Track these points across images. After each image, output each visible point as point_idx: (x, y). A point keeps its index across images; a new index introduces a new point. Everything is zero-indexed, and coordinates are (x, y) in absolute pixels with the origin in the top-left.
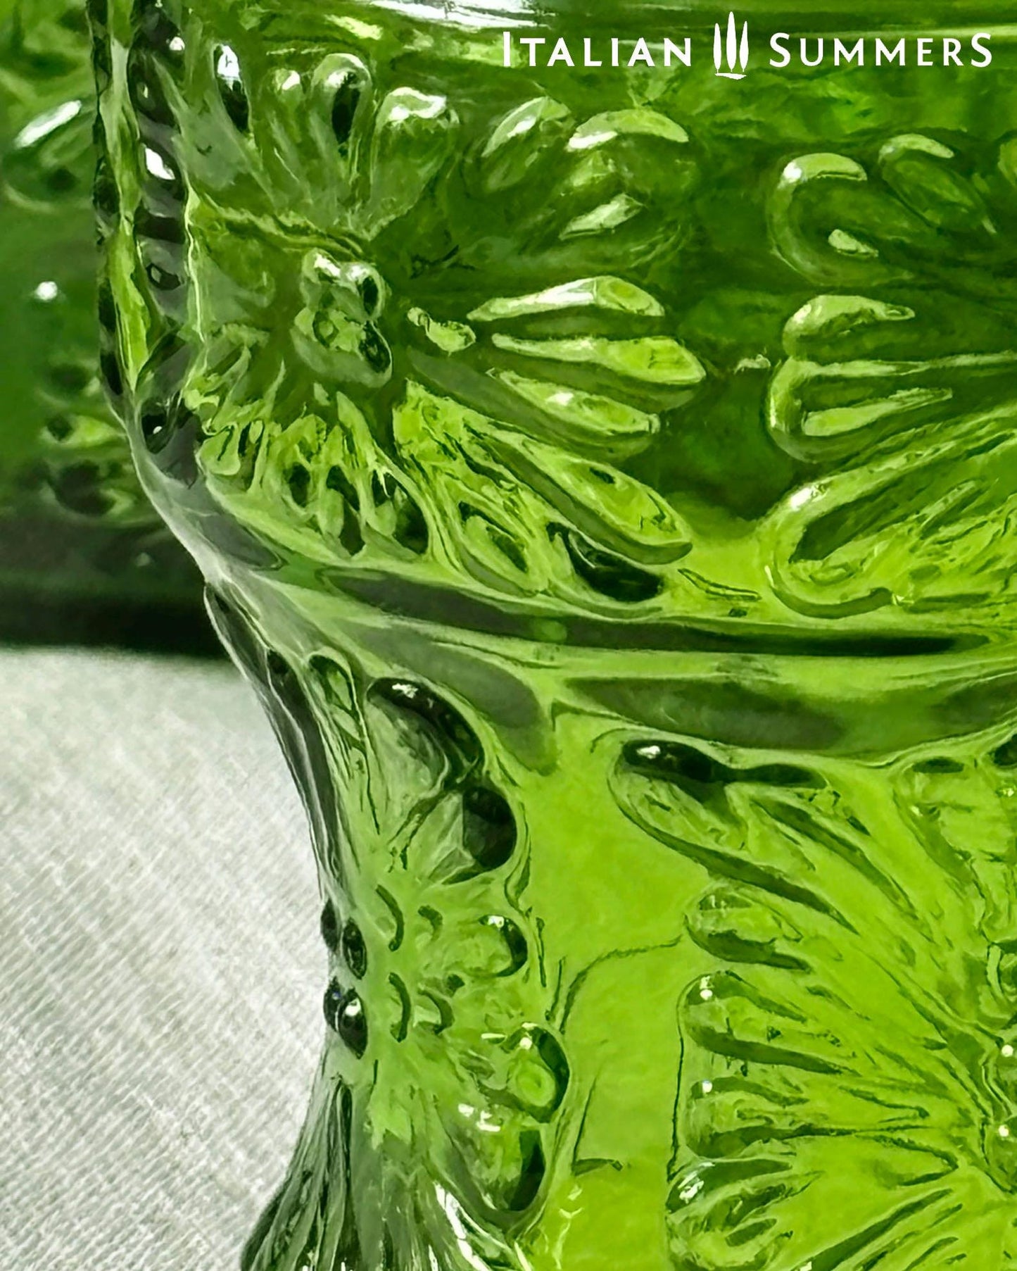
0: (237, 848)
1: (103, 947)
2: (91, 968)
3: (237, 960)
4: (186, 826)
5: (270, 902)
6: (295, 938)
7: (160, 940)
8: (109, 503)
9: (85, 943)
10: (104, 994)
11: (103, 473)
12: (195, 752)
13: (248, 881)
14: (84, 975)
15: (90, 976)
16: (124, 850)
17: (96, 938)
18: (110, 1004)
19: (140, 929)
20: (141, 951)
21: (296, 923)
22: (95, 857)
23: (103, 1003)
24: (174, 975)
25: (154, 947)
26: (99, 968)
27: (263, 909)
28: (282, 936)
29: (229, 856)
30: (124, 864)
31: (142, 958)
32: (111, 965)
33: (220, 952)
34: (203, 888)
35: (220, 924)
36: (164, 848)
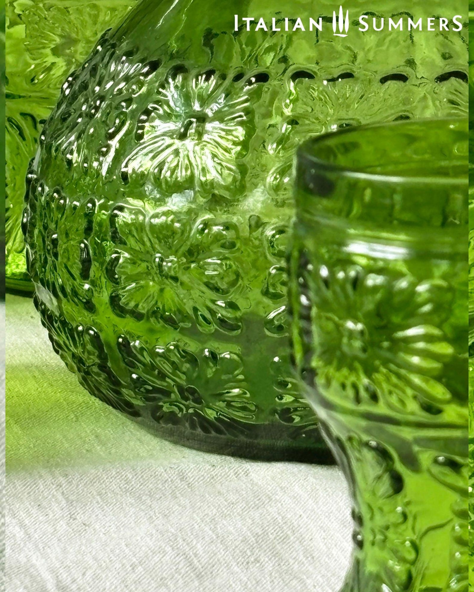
0: (329, 512)
1: (292, 538)
2: (289, 543)
3: (330, 541)
4: (315, 506)
5: (338, 526)
6: (345, 535)
7: (308, 536)
8: (294, 419)
9: (287, 537)
10: (292, 550)
11: (292, 410)
12: (318, 487)
13: (333, 520)
14: (287, 545)
15: (289, 545)
16: (298, 513)
17: (290, 535)
18: (294, 552)
19: (303, 533)
20: (303, 539)
21: (346, 531)
22: (290, 514)
23: (292, 552)
24: (312, 545)
25: (307, 538)
26: (291, 543)
27: (337, 527)
28: (342, 534)
29: (327, 514)
30: (298, 516)
31: (303, 540)
32: (294, 542)
33: (324, 539)
34: (320, 522)
35: (324, 531)
36: (309, 512)
